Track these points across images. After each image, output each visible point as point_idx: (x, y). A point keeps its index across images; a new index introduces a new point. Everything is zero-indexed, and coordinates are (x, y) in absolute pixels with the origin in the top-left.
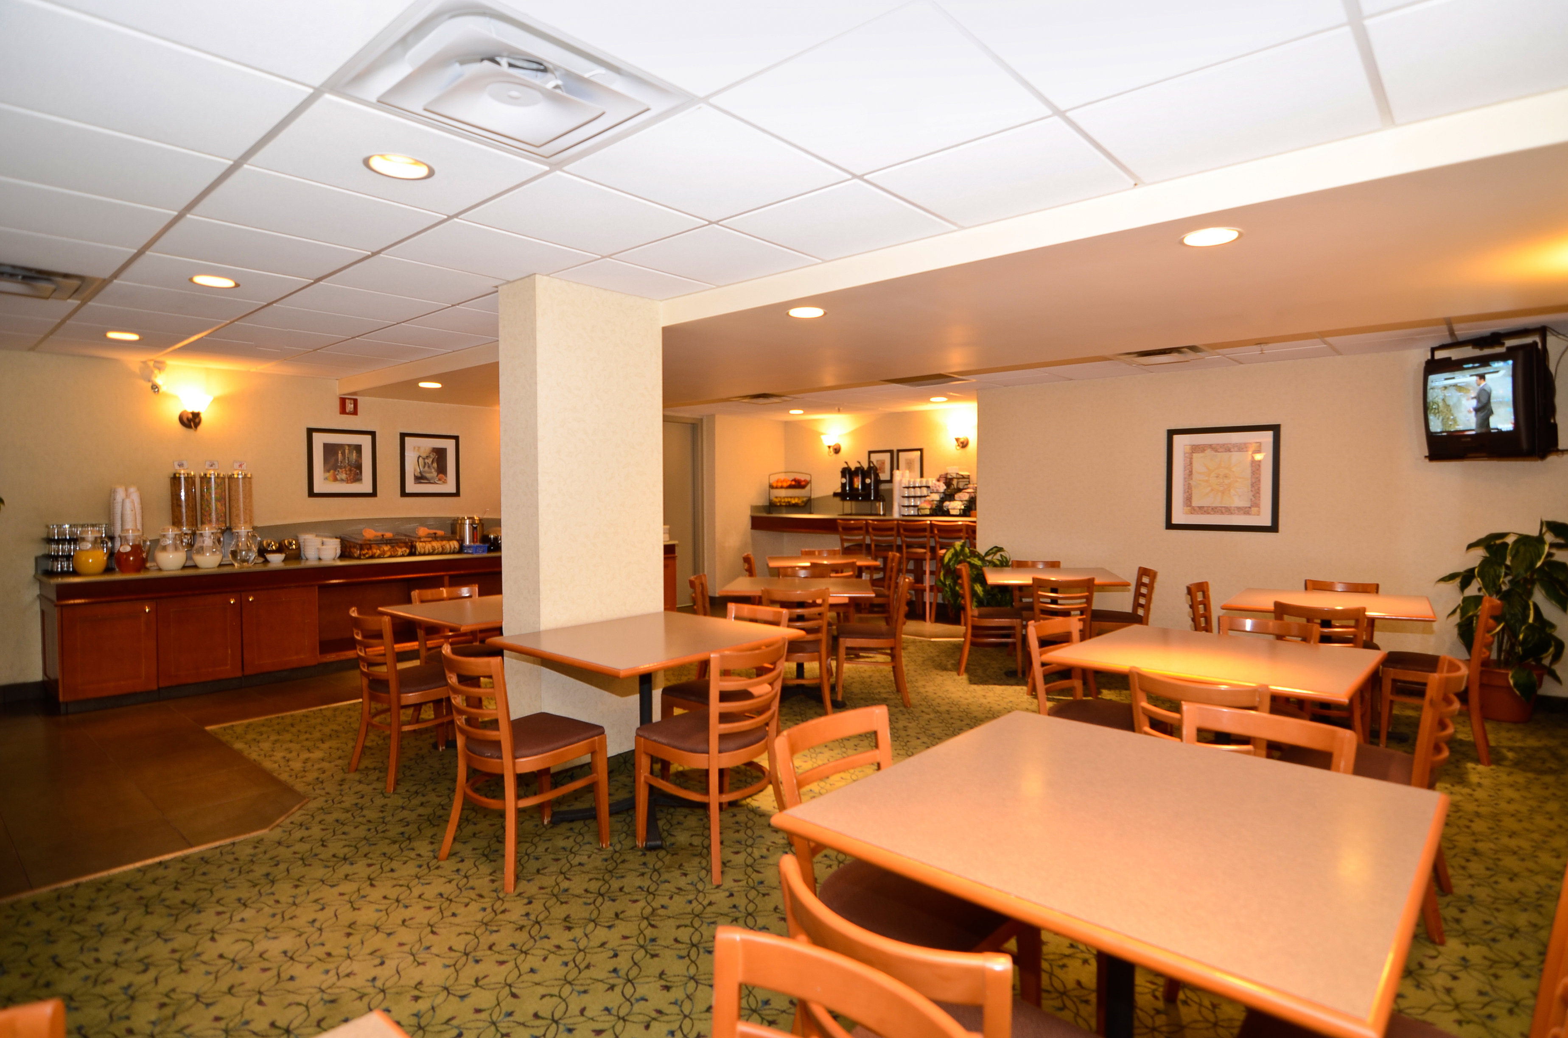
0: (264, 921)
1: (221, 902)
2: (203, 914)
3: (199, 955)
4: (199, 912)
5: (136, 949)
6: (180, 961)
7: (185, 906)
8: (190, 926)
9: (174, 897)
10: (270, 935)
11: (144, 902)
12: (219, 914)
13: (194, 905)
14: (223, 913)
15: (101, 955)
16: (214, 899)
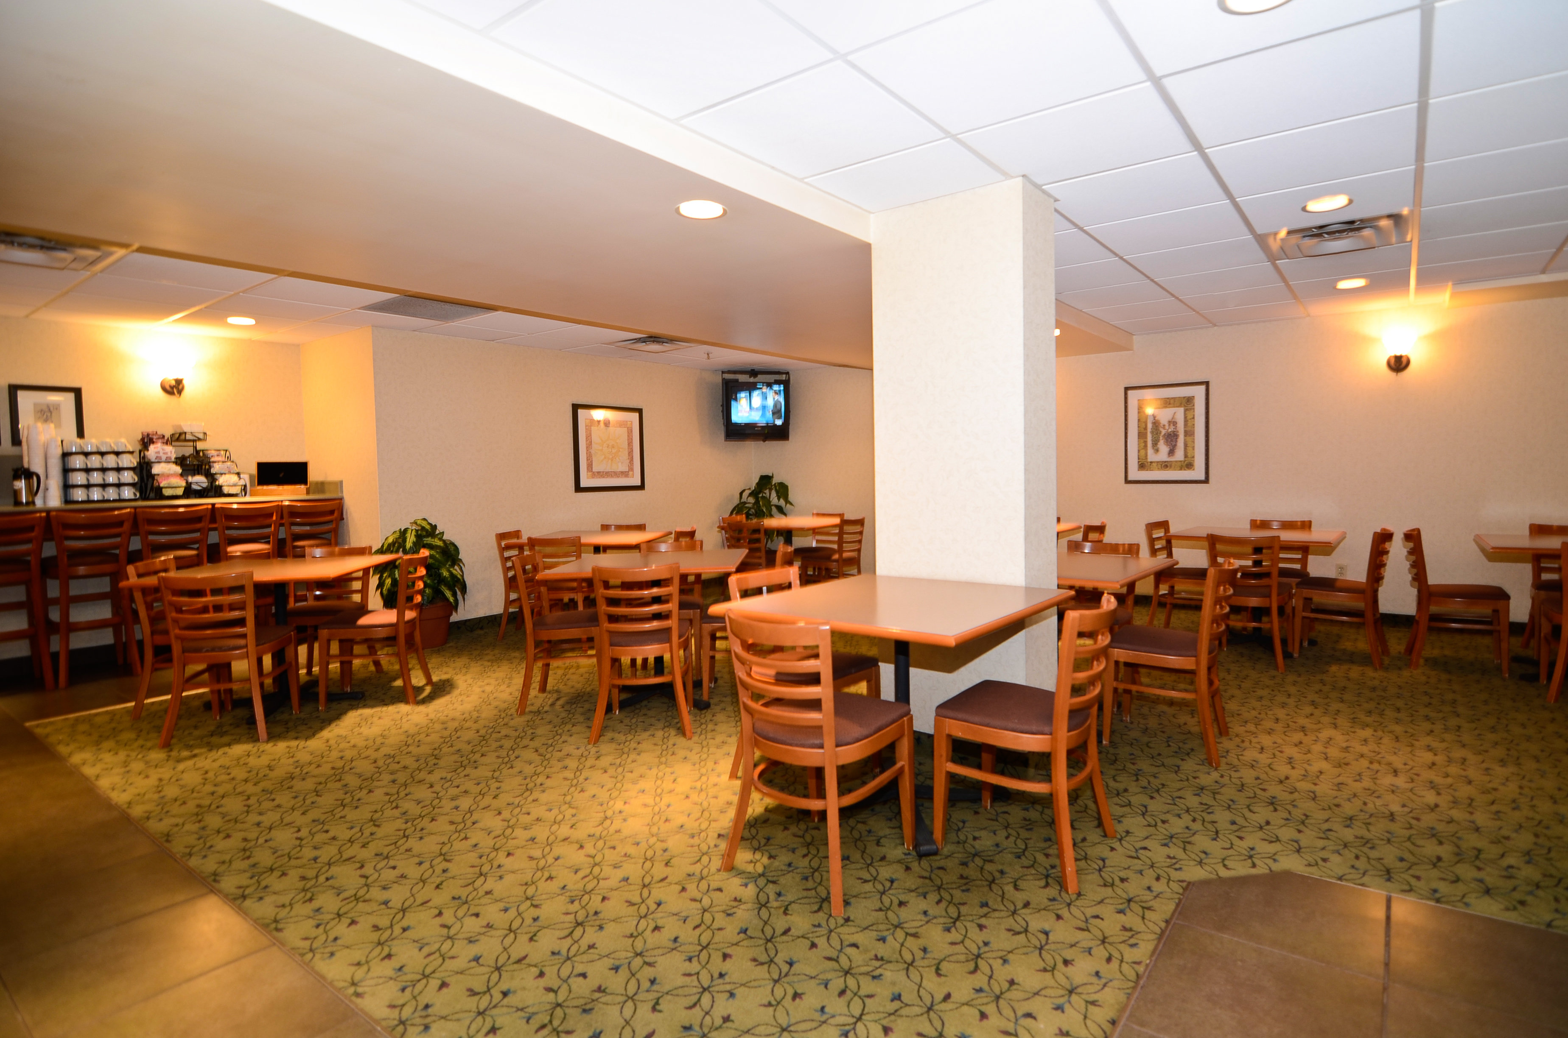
0: (1390, 797)
1: (1408, 826)
2: (1431, 826)
3: (1454, 802)
4: (1432, 828)
5: (1500, 828)
6: (1470, 805)
7: (1441, 839)
8: (1449, 822)
9: (1445, 851)
10: (1394, 788)
11: (1478, 863)
12: (1418, 819)
13: (1433, 836)
14: (1414, 818)
15: (1532, 839)
16: (1413, 832)
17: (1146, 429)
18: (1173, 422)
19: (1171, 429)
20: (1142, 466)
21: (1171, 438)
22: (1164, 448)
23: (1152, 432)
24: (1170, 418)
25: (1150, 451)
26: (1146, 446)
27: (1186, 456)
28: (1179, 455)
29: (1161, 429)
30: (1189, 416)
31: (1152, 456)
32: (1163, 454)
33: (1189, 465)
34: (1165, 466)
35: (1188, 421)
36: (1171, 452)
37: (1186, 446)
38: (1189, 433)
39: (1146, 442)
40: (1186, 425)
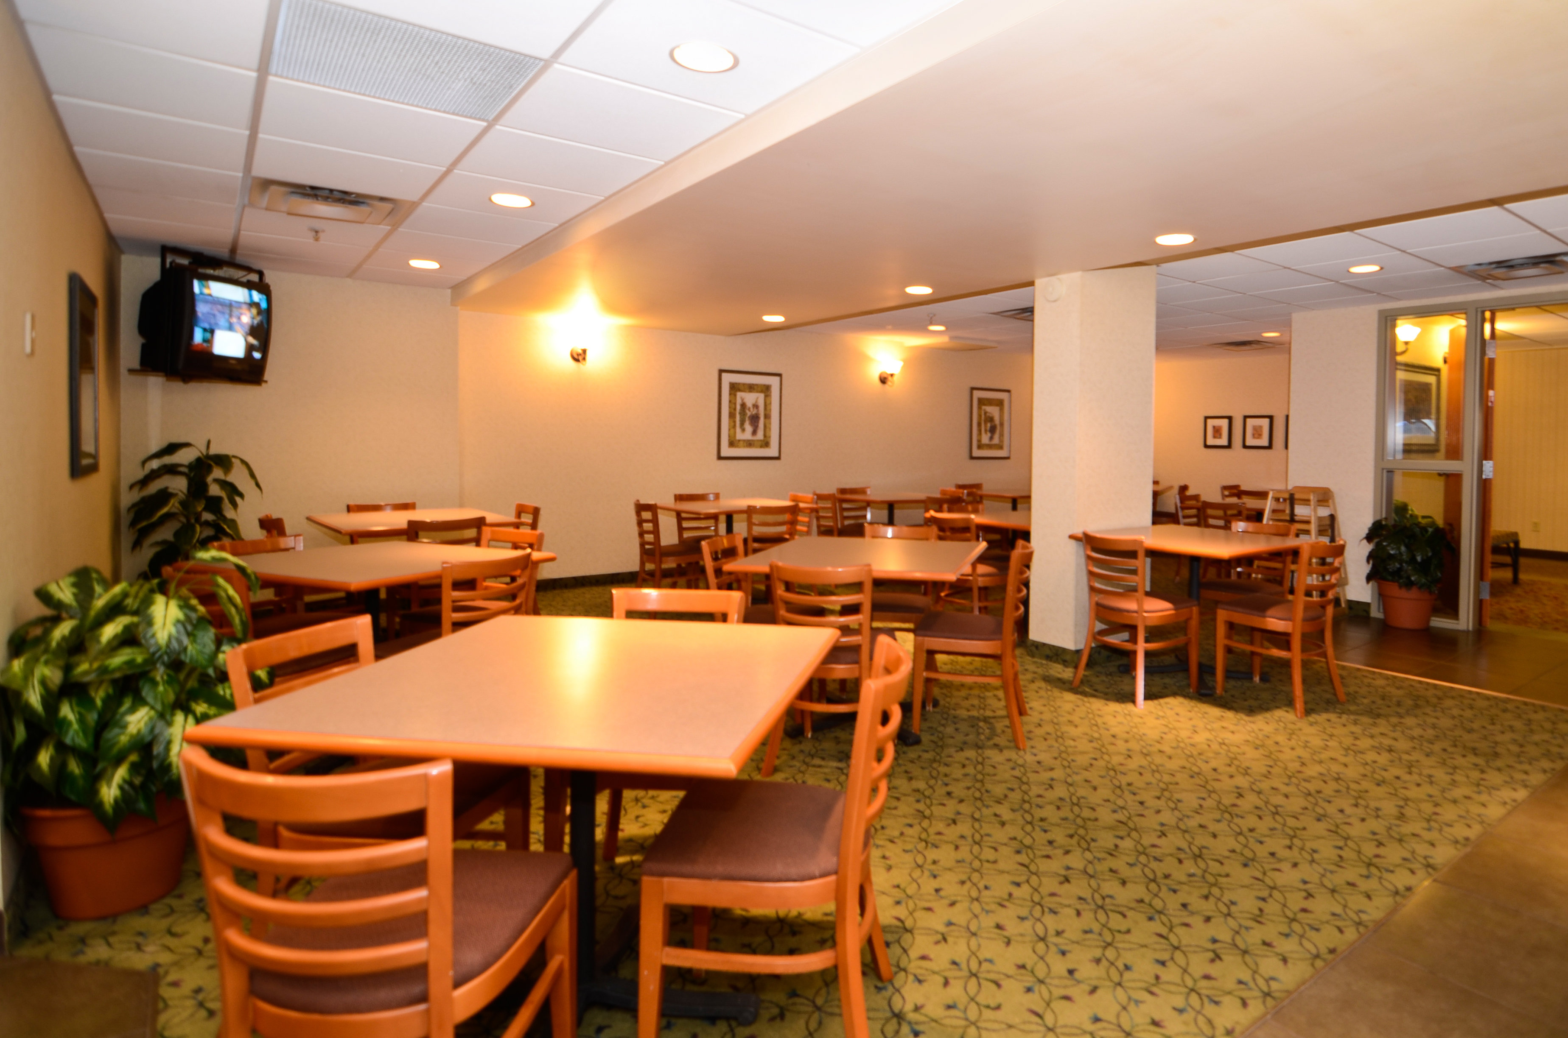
17: (735, 409)
18: (756, 406)
19: (755, 412)
20: (732, 444)
21: (755, 419)
22: (748, 428)
23: (740, 413)
24: (753, 402)
25: (738, 430)
26: (734, 427)
27: (765, 436)
28: (760, 435)
29: (747, 411)
30: (768, 402)
31: (740, 436)
32: (748, 435)
33: (766, 444)
34: (749, 444)
35: (767, 406)
36: (754, 432)
37: (765, 426)
38: (767, 416)
39: (735, 422)
40: (765, 409)
